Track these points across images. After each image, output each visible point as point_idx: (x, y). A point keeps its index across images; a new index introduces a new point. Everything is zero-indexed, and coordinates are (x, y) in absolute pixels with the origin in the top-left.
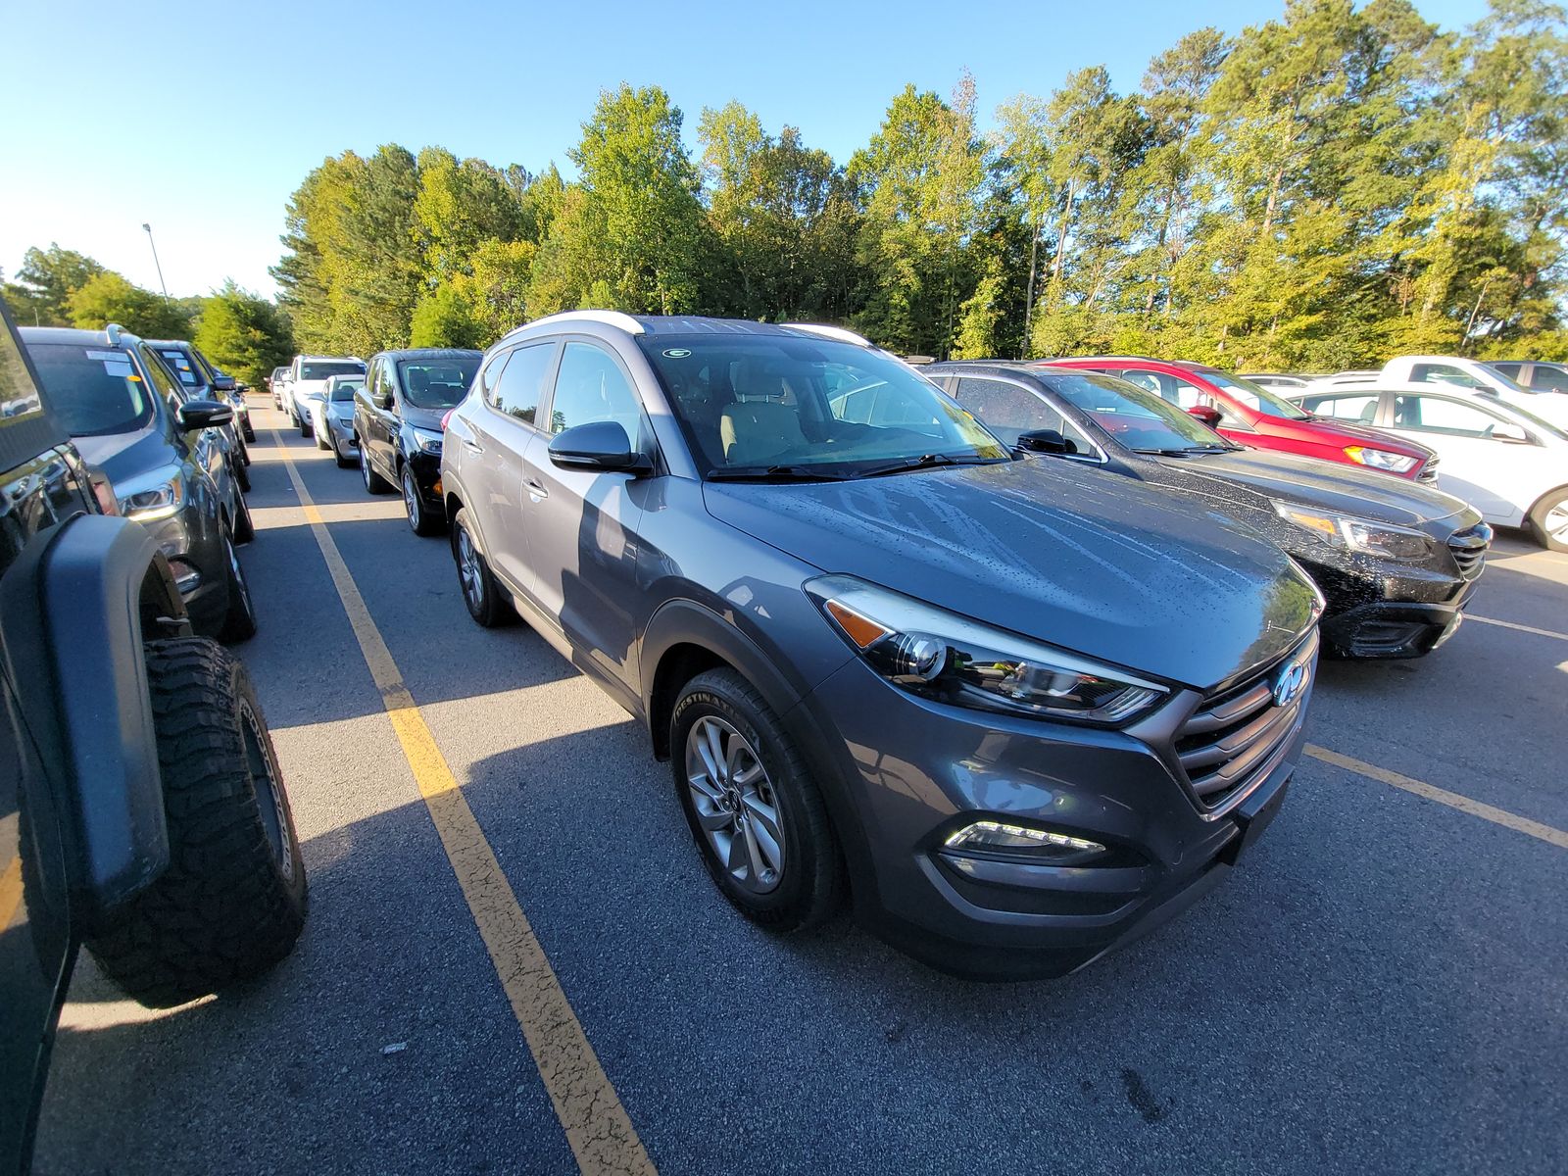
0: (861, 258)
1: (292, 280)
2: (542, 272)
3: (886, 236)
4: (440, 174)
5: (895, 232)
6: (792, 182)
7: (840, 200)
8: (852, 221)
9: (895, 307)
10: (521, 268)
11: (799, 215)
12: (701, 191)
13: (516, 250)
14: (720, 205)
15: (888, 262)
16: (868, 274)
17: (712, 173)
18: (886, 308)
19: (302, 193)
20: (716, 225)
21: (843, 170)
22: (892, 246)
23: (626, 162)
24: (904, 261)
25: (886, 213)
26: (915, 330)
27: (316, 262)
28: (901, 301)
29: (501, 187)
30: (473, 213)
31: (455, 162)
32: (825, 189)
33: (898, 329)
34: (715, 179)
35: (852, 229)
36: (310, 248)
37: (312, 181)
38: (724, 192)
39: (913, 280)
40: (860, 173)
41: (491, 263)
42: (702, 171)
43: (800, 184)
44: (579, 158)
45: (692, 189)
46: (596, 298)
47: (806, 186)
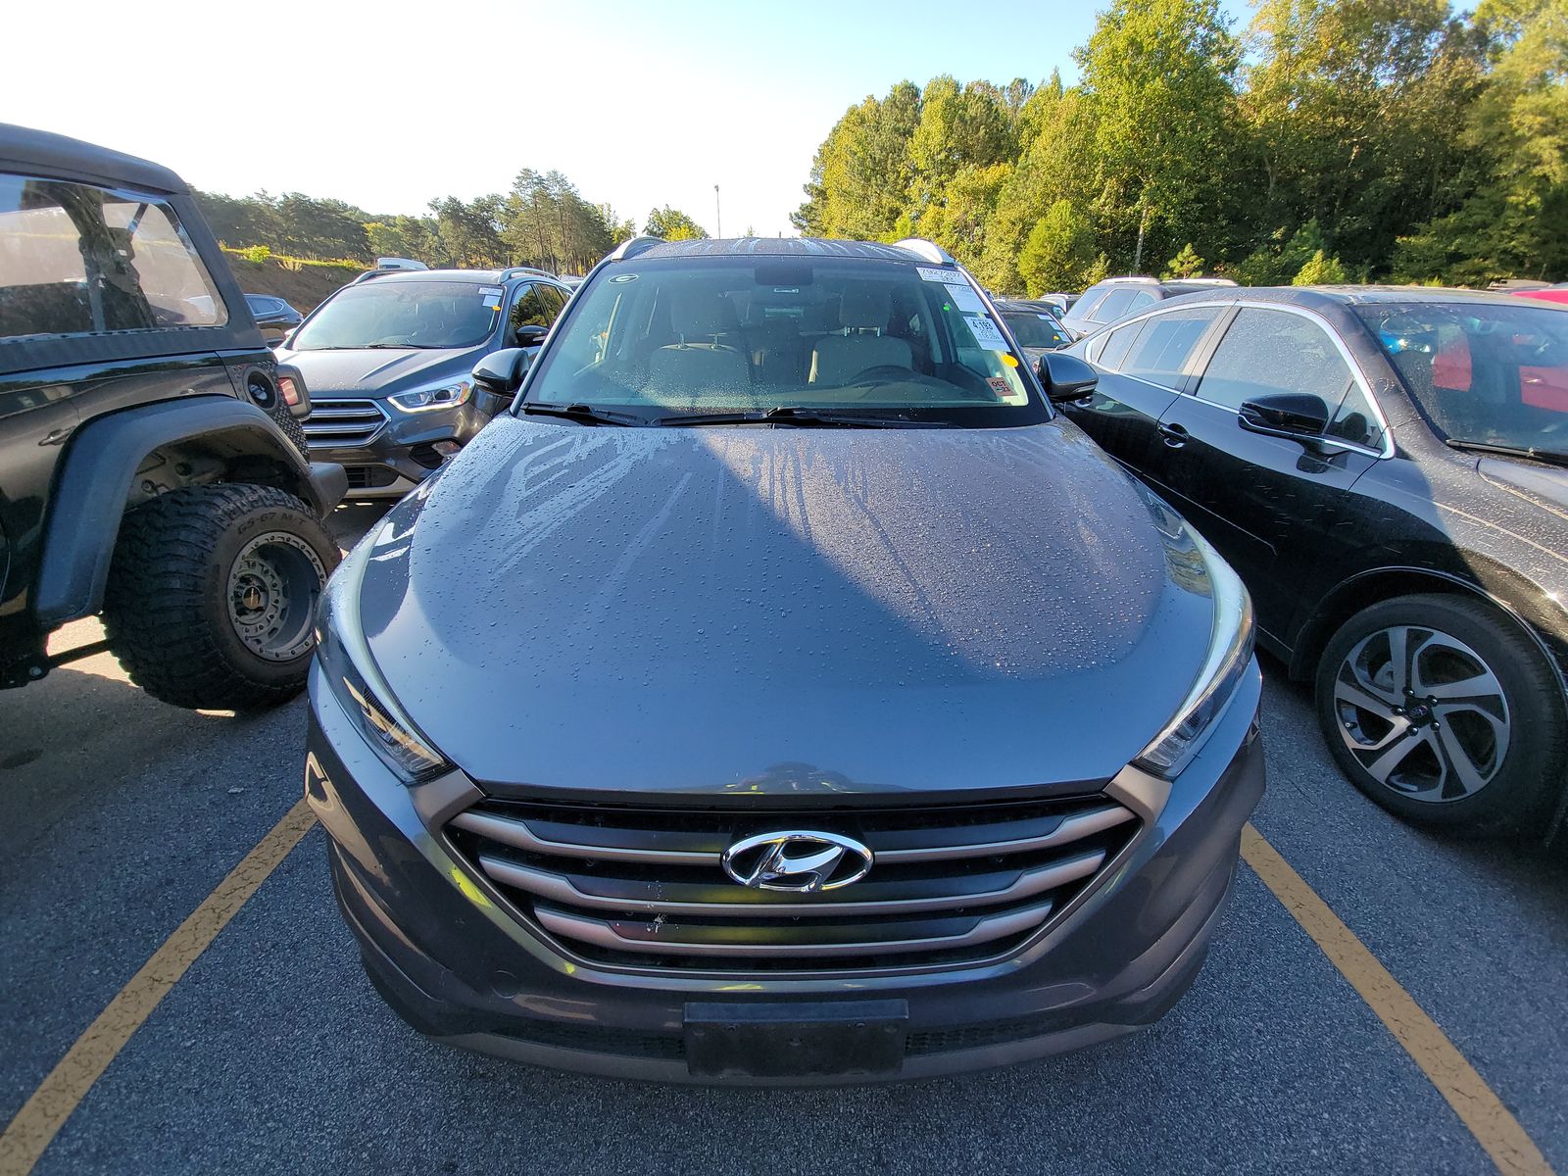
0: (1470, 138)
1: (804, 223)
2: (1009, 196)
3: (1521, 104)
4: (939, 104)
5: (1541, 99)
6: (1380, 39)
7: (1454, 57)
8: (1469, 85)
9: (1516, 207)
10: (991, 195)
11: (1384, 83)
12: (1237, 70)
13: (991, 175)
14: (1259, 84)
15: (1517, 141)
16: (1480, 161)
17: (1259, 42)
18: (1500, 208)
19: (827, 144)
20: (1247, 111)
21: (1467, 15)
22: (1528, 119)
23: (1139, 50)
24: (1545, 141)
25: (1527, 73)
26: (1545, 243)
27: (824, 206)
28: (1528, 199)
29: (994, 107)
30: (962, 139)
31: (957, 87)
32: (1433, 42)
33: (1512, 239)
34: (1260, 51)
35: (1464, 95)
36: (822, 194)
37: (835, 131)
38: (1270, 65)
39: (1556, 168)
40: (1494, 18)
41: (964, 192)
42: (1244, 43)
43: (1395, 38)
44: (1084, 56)
45: (1224, 70)
46: (1054, 221)
47: (1402, 42)
